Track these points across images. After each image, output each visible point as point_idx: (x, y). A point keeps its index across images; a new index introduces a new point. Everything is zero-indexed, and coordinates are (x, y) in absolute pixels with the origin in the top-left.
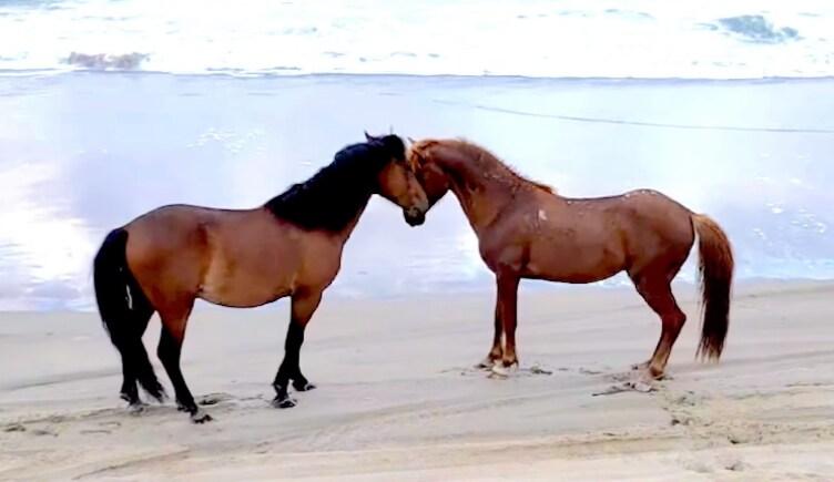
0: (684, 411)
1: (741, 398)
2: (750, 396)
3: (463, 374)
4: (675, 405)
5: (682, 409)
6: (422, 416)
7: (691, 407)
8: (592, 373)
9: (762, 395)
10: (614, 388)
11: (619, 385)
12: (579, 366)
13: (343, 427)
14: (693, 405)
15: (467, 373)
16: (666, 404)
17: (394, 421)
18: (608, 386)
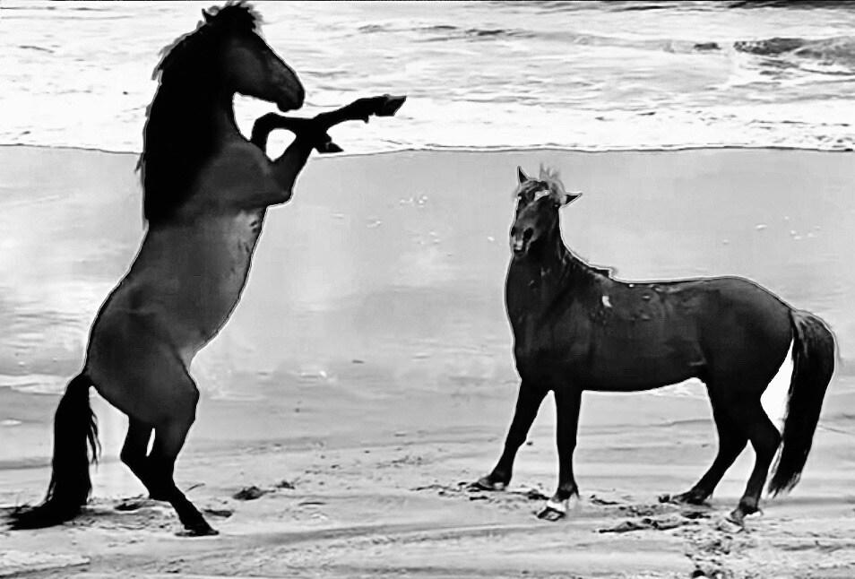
0: (713, 561)
1: (795, 549)
2: (804, 547)
3: (441, 493)
4: (703, 552)
5: (714, 557)
6: (376, 543)
7: (723, 555)
8: (605, 503)
9: (824, 548)
10: (629, 523)
11: (637, 520)
12: (591, 493)
13: (278, 548)
14: (727, 553)
15: (447, 492)
16: (691, 550)
17: (342, 546)
18: (621, 521)
